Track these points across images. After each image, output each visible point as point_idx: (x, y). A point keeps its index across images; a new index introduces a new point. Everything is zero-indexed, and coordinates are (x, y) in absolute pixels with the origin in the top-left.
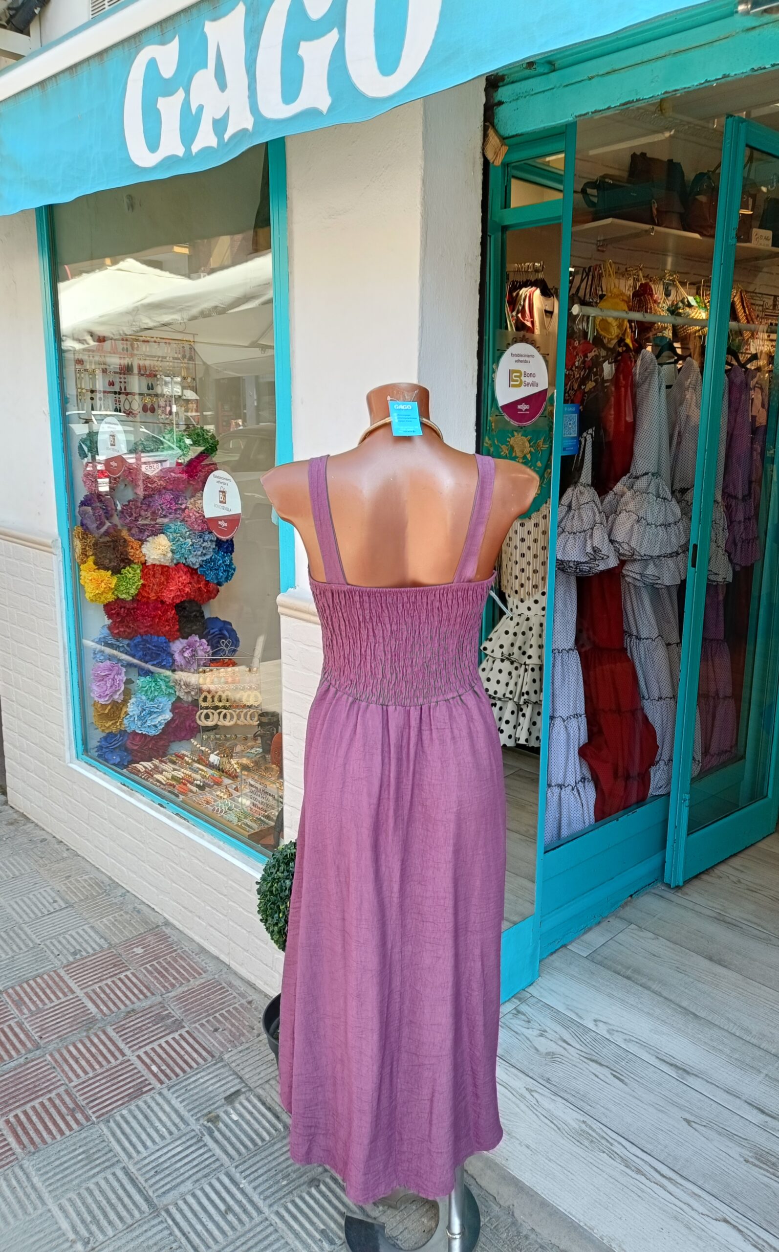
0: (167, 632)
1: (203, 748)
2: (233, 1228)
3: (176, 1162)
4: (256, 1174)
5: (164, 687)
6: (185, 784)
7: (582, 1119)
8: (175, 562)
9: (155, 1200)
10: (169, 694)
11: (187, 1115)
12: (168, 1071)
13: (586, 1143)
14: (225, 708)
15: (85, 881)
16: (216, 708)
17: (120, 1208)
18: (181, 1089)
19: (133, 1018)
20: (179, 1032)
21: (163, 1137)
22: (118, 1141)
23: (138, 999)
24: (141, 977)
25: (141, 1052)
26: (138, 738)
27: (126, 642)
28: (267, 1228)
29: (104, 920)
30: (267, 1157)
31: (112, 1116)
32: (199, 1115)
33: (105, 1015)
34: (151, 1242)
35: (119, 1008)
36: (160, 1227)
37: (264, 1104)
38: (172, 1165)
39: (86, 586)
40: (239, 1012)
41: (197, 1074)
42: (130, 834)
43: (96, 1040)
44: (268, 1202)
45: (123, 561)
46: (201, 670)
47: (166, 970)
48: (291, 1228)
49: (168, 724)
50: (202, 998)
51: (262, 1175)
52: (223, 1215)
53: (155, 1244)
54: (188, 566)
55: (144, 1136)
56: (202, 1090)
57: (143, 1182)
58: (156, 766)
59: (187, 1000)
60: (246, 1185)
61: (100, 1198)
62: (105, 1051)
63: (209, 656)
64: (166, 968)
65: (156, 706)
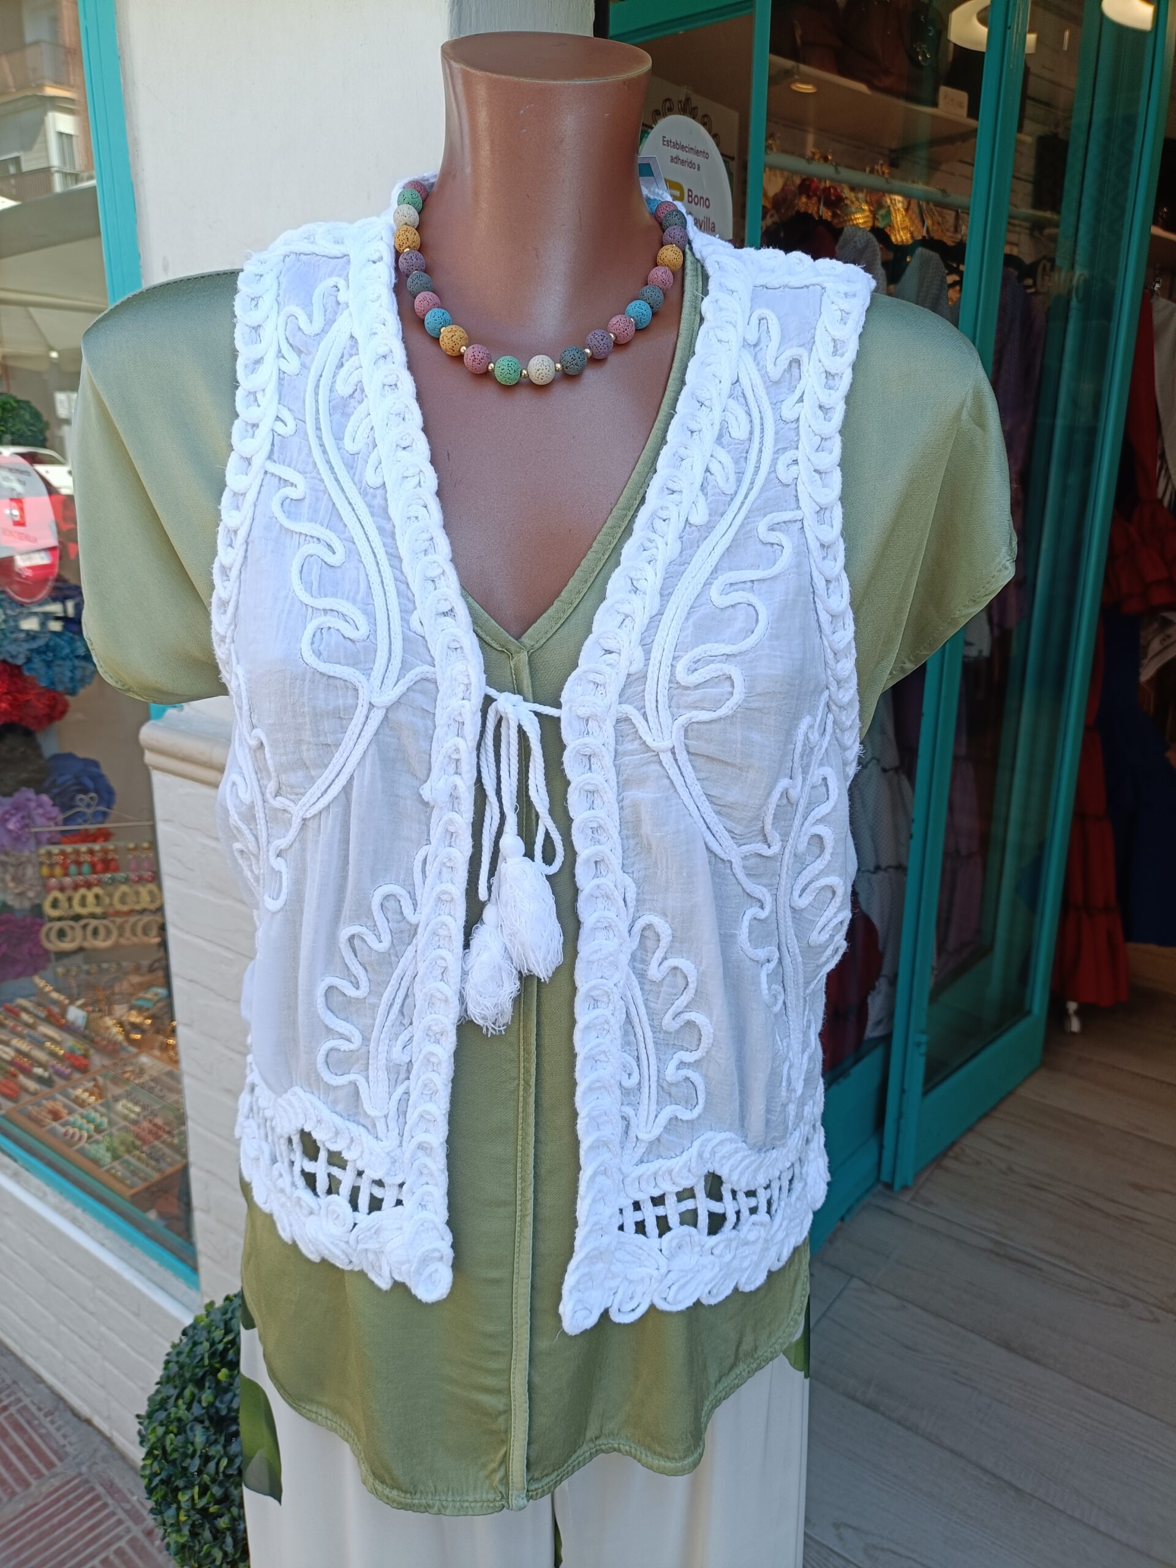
1: (55, 995)
6: (14, 1077)
14: (93, 916)
16: (77, 918)
46: (42, 851)
54: (4, 661)
63: (56, 824)
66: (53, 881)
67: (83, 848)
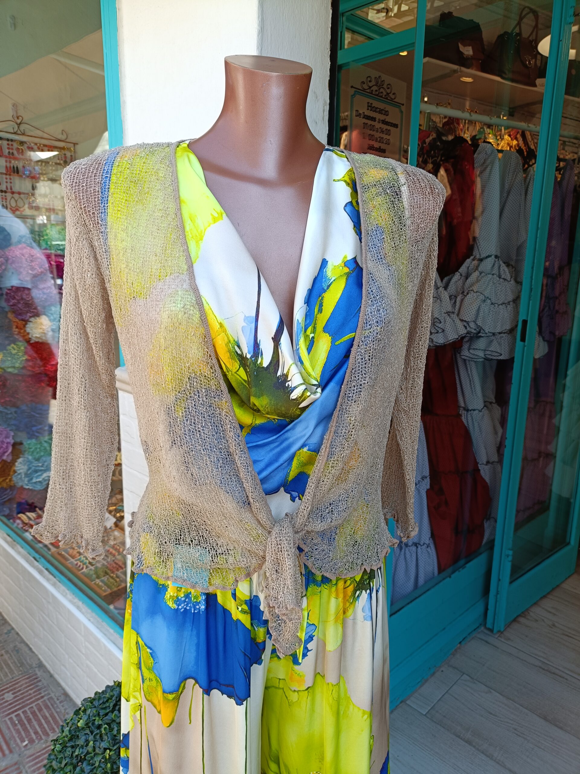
5: (48, 448)
26: (24, 492)
42: (12, 580)
64: (30, 719)
65: (40, 465)
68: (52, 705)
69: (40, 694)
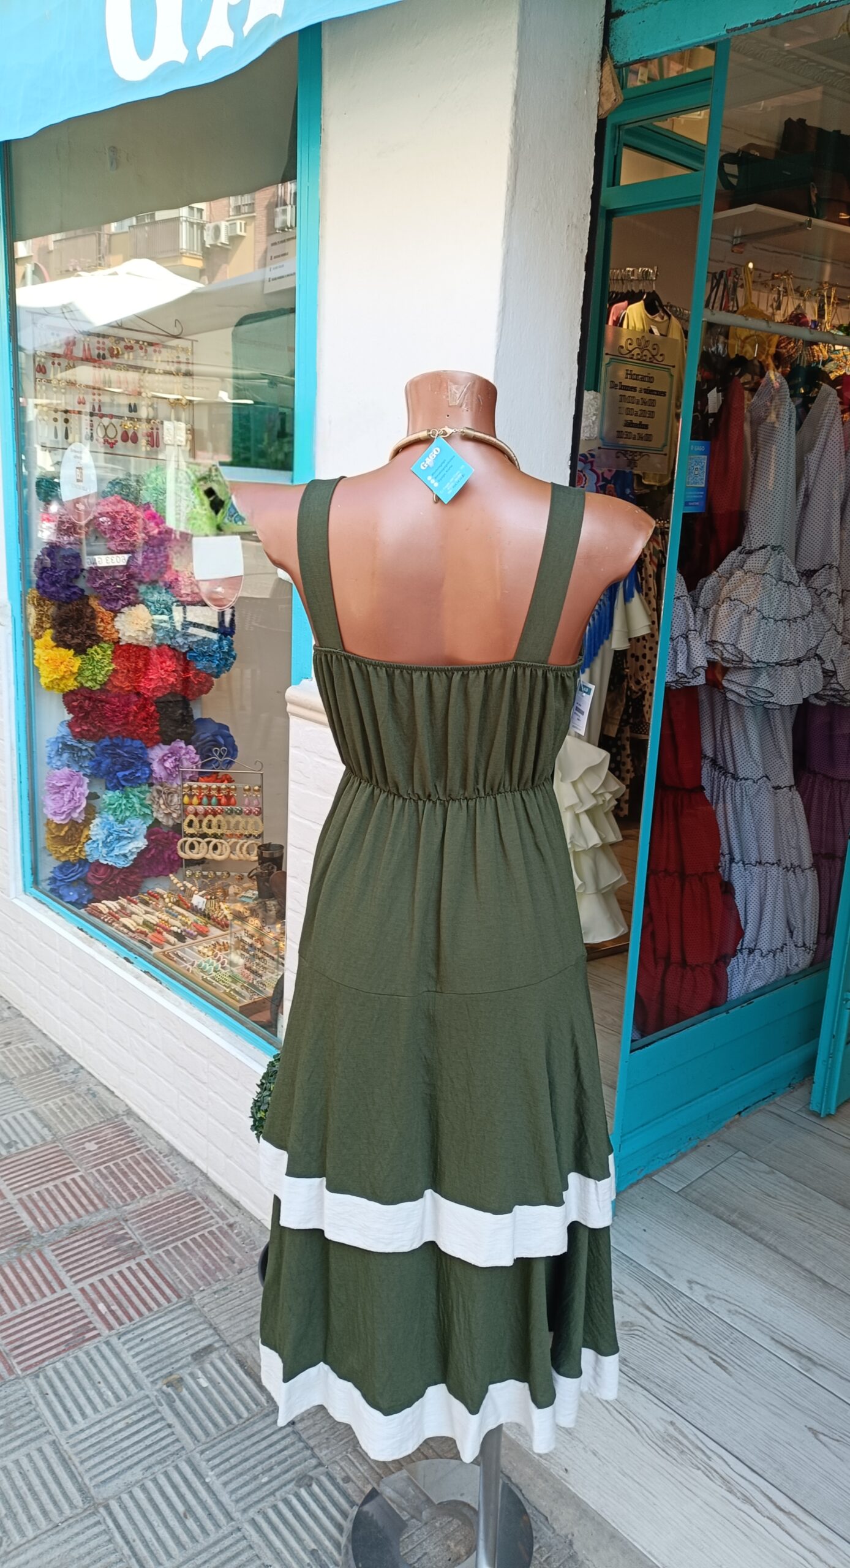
0: (144, 734)
2: (193, 1539)
3: (122, 1440)
4: (227, 1465)
5: (137, 806)
6: (160, 933)
7: (669, 1419)
8: (157, 641)
9: (93, 1492)
10: (145, 815)
11: (141, 1376)
12: (119, 1313)
13: (674, 1453)
14: (215, 836)
15: (29, 1050)
16: (204, 836)
17: (44, 1497)
18: (134, 1338)
19: (79, 1237)
20: (138, 1260)
21: (107, 1404)
22: (49, 1405)
23: (87, 1211)
24: (91, 1181)
25: (85, 1284)
26: (102, 870)
27: (91, 744)
28: (238, 1541)
29: (49, 1103)
30: (243, 1440)
31: (43, 1369)
32: (157, 1376)
33: (43, 1230)
34: (83, 1550)
35: (61, 1223)
36: (96, 1530)
37: (242, 1365)
38: (117, 1443)
39: (41, 668)
40: (217, 1239)
41: (156, 1319)
42: (86, 994)
43: (29, 1264)
44: (242, 1505)
45: (89, 637)
46: (186, 785)
47: (125, 1174)
48: (270, 1545)
49: (142, 854)
50: (169, 1216)
51: (236, 1466)
52: (181, 1521)
53: (89, 1553)
54: (174, 649)
55: (82, 1400)
56: (163, 1342)
57: (78, 1464)
58: (123, 907)
59: (149, 1217)
60: (214, 1478)
61: (20, 1482)
62: (39, 1280)
63: (197, 768)
64: (126, 1173)
65: (126, 829)
66: (190, 808)
67: (214, 786)
68: (153, 1159)
69: (135, 1145)
